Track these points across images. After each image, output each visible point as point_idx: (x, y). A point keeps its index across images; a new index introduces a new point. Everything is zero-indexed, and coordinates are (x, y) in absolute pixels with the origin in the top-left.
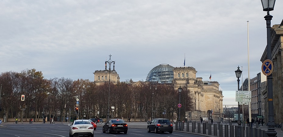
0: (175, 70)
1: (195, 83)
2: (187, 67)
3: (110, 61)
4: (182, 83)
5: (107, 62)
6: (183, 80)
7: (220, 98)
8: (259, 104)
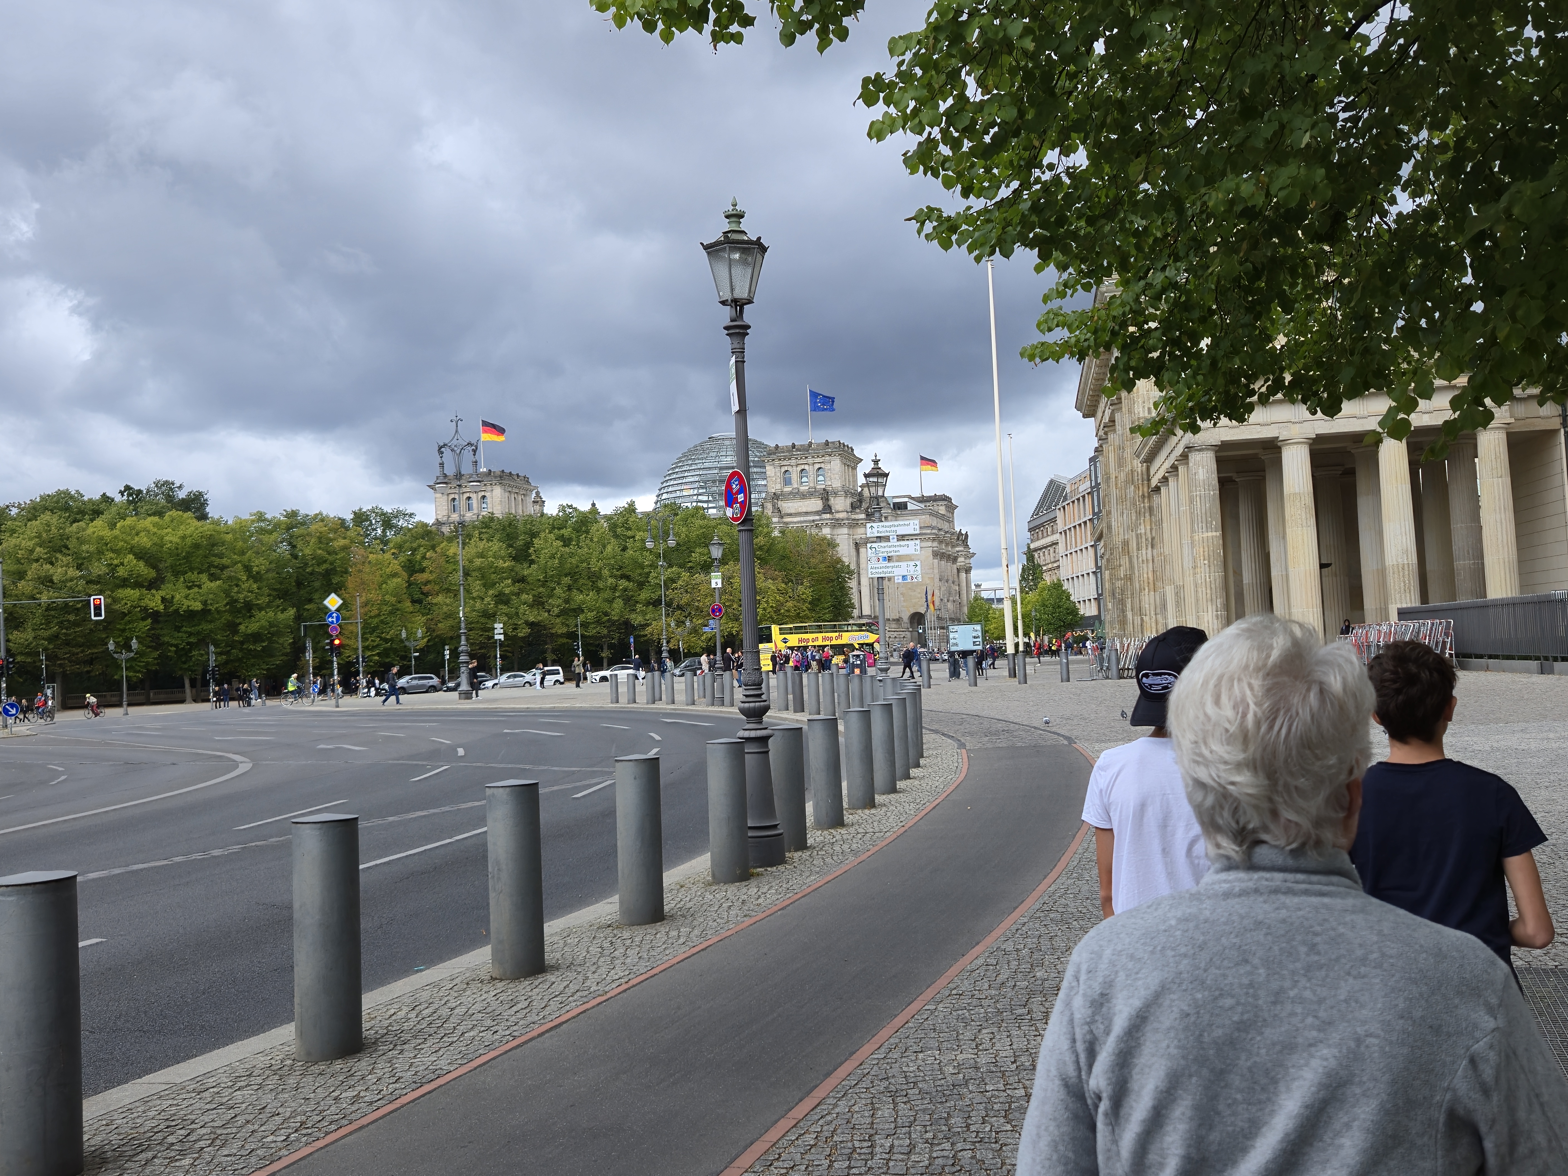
0: (774, 457)
1: (853, 507)
2: (818, 445)
3: (455, 442)
4: (800, 510)
5: (445, 445)
6: (804, 496)
7: (961, 559)
8: (1099, 575)
